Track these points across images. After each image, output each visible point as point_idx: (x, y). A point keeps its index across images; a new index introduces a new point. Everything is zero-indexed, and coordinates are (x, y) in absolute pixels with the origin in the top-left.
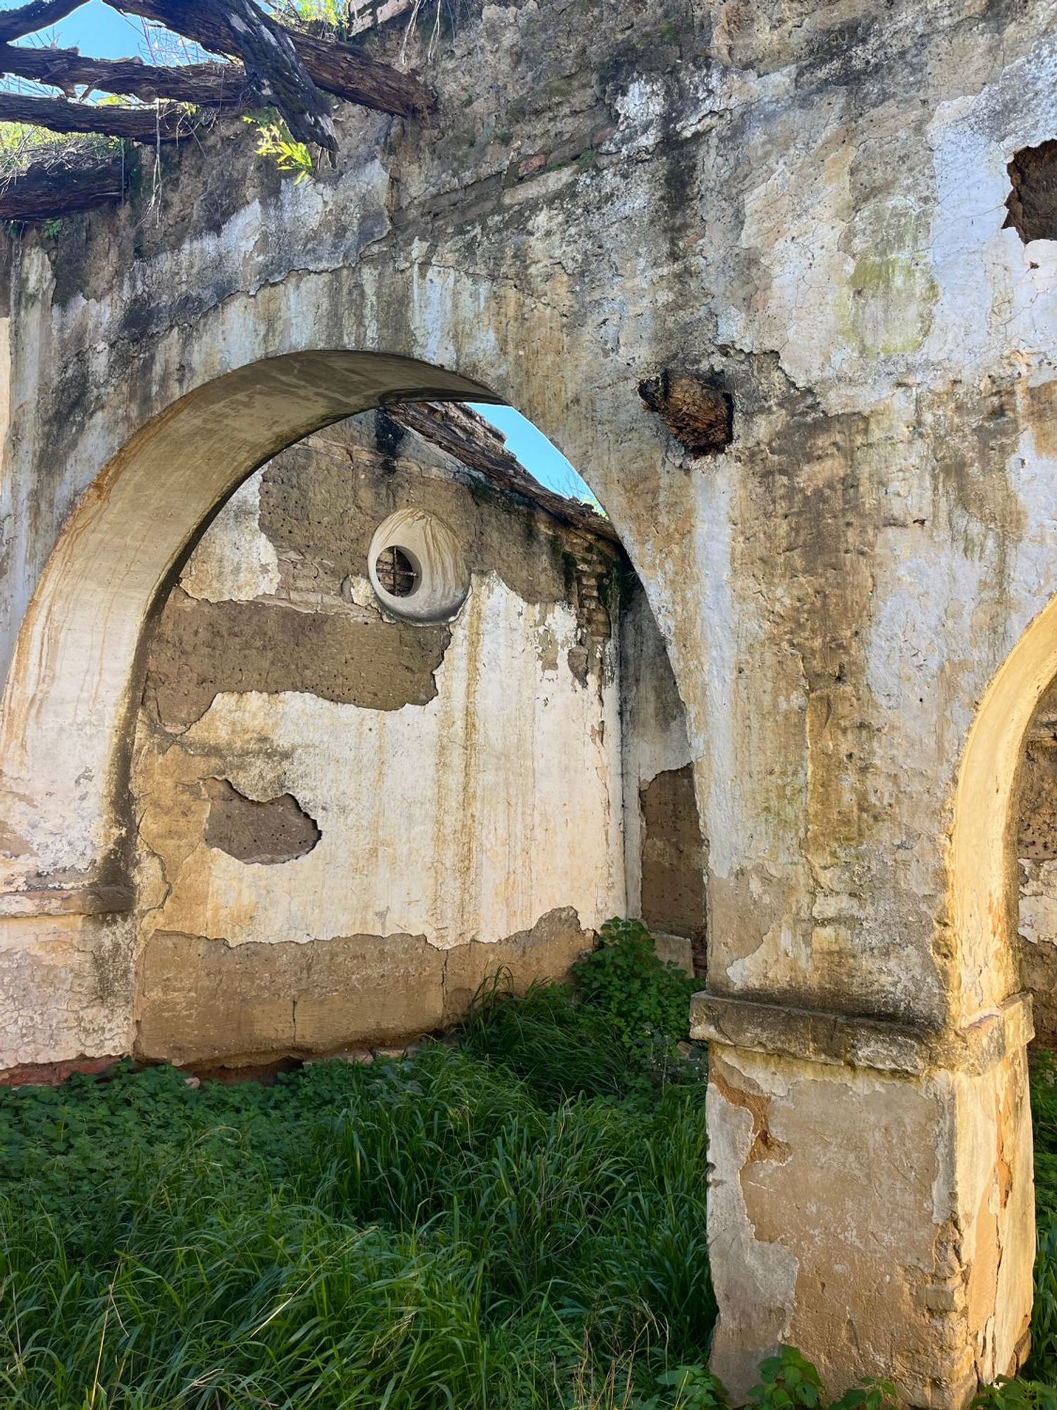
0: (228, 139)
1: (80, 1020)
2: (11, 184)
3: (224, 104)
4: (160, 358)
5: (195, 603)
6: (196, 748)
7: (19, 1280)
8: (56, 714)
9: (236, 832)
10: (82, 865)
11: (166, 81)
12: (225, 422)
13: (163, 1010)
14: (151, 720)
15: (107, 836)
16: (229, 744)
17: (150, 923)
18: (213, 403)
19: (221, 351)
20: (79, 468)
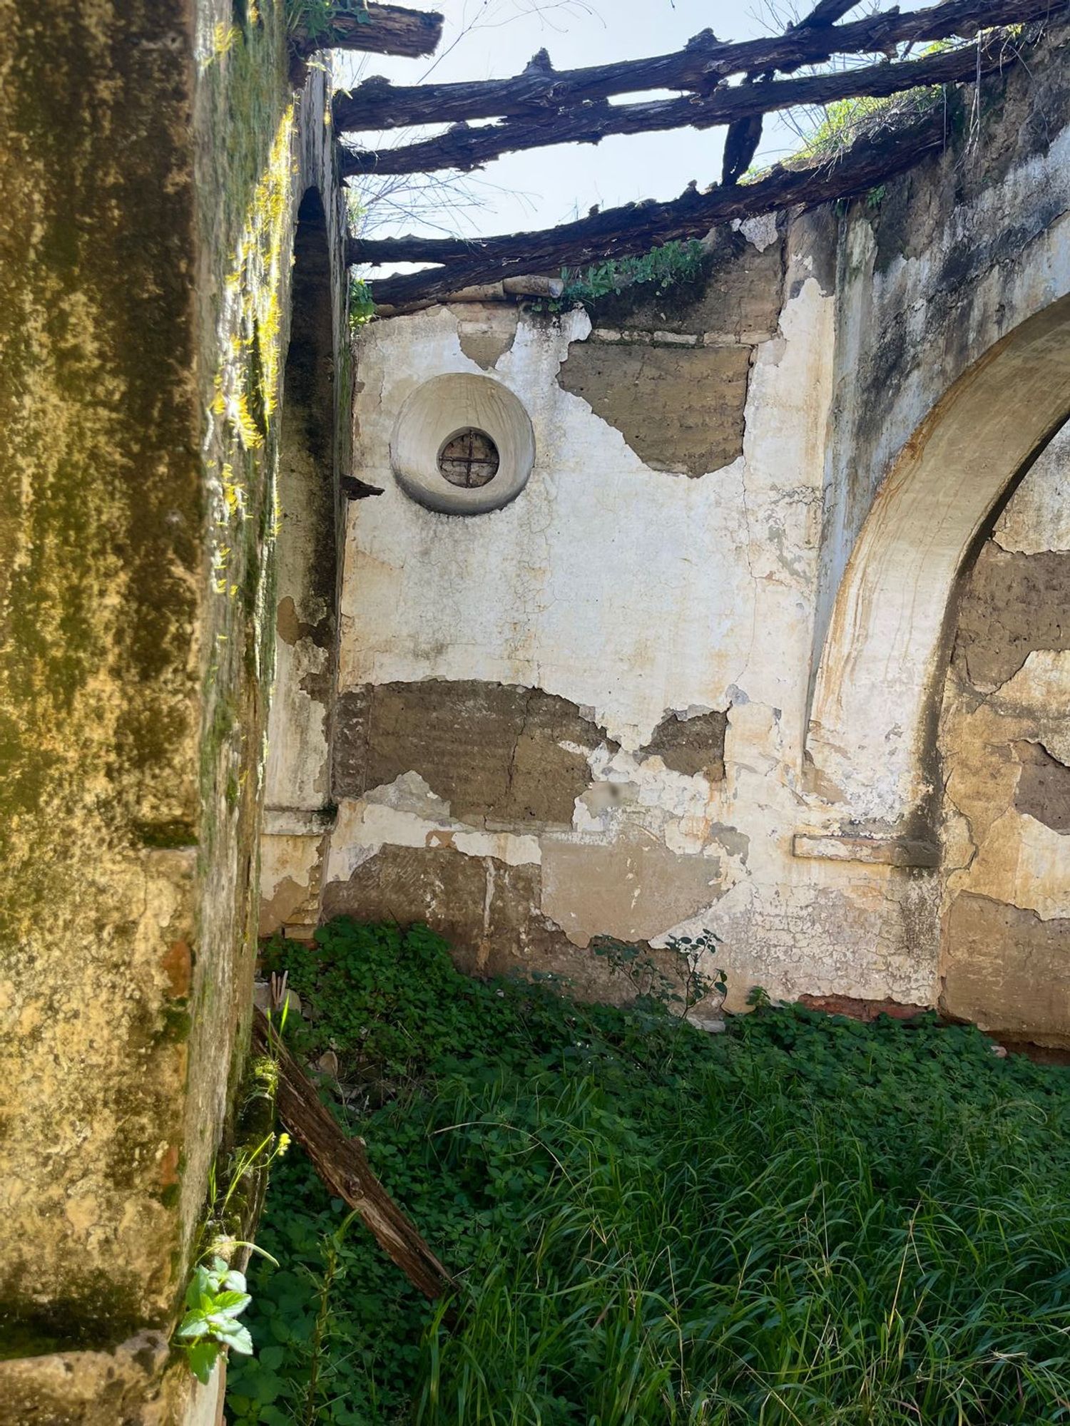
0: (1057, 48)
1: (888, 965)
2: (838, 163)
3: (1052, 13)
4: (978, 302)
5: (1009, 556)
6: (1007, 709)
7: (828, 1190)
8: (869, 671)
9: (1050, 800)
10: (890, 818)
11: (989, 10)
12: (1049, 357)
13: (968, 972)
14: (960, 678)
15: (915, 792)
16: (1044, 706)
17: (957, 882)
18: (1034, 339)
19: (1046, 280)
20: (894, 430)
